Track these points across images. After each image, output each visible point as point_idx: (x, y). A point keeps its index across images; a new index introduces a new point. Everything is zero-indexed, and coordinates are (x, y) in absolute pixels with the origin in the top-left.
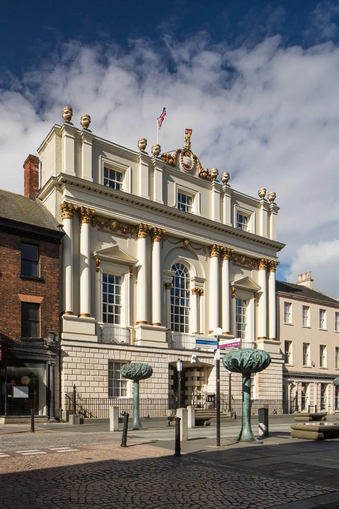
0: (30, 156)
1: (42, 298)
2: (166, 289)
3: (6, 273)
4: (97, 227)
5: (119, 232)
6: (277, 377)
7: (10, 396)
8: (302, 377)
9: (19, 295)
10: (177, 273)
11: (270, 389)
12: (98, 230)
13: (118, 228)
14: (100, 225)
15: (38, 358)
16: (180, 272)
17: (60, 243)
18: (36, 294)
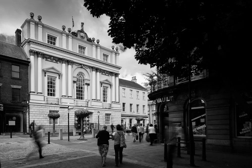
0: (18, 29)
1: (21, 87)
2: (75, 83)
3: (5, 77)
4: (45, 59)
5: (54, 61)
6: (119, 116)
7: (7, 125)
8: (130, 117)
9: (11, 85)
10: (79, 77)
11: (116, 121)
12: (46, 60)
13: (54, 59)
14: (46, 58)
15: (19, 110)
16: (80, 77)
17: (29, 65)
18: (19, 85)
